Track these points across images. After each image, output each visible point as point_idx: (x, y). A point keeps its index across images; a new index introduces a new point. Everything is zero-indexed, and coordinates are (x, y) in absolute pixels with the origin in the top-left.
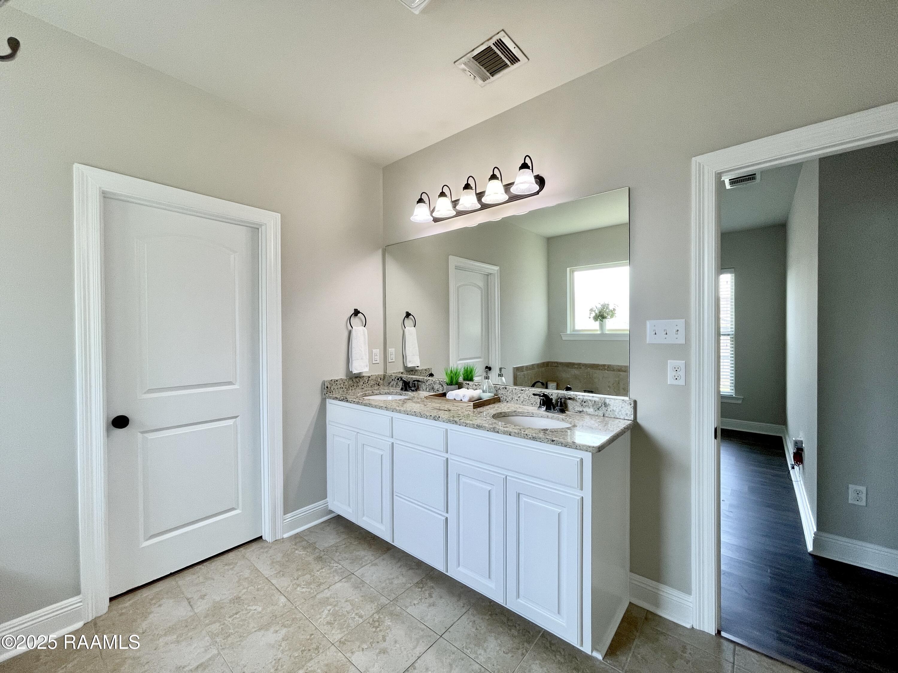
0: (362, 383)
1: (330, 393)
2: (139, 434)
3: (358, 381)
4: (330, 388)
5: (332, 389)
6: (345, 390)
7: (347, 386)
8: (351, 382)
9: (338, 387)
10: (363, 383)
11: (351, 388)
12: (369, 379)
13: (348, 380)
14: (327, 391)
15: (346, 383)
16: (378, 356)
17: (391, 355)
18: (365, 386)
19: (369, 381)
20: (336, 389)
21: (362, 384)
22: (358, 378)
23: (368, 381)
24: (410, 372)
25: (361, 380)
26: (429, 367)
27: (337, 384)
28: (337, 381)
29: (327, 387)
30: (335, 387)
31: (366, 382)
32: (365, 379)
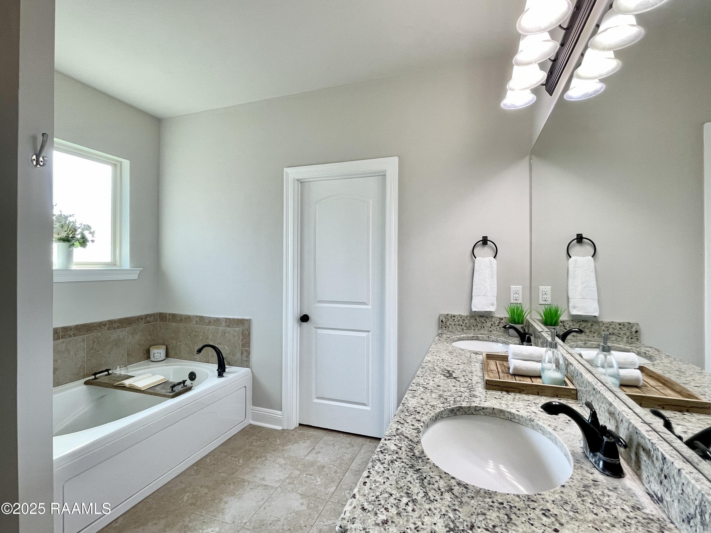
0: (489, 324)
1: (446, 328)
2: (314, 328)
3: (483, 321)
4: (446, 323)
5: (448, 324)
6: (465, 328)
7: (468, 325)
8: (473, 321)
9: (455, 323)
10: (492, 325)
11: (473, 328)
12: (502, 321)
13: (468, 318)
14: (442, 325)
15: (467, 321)
16: (521, 294)
17: (543, 295)
18: (495, 328)
19: (501, 324)
20: (453, 325)
21: (490, 326)
22: (484, 318)
23: (499, 323)
24: (581, 323)
25: (487, 320)
26: (631, 322)
27: (454, 320)
28: (454, 317)
29: (442, 321)
30: (451, 323)
31: (496, 324)
32: (493, 320)
